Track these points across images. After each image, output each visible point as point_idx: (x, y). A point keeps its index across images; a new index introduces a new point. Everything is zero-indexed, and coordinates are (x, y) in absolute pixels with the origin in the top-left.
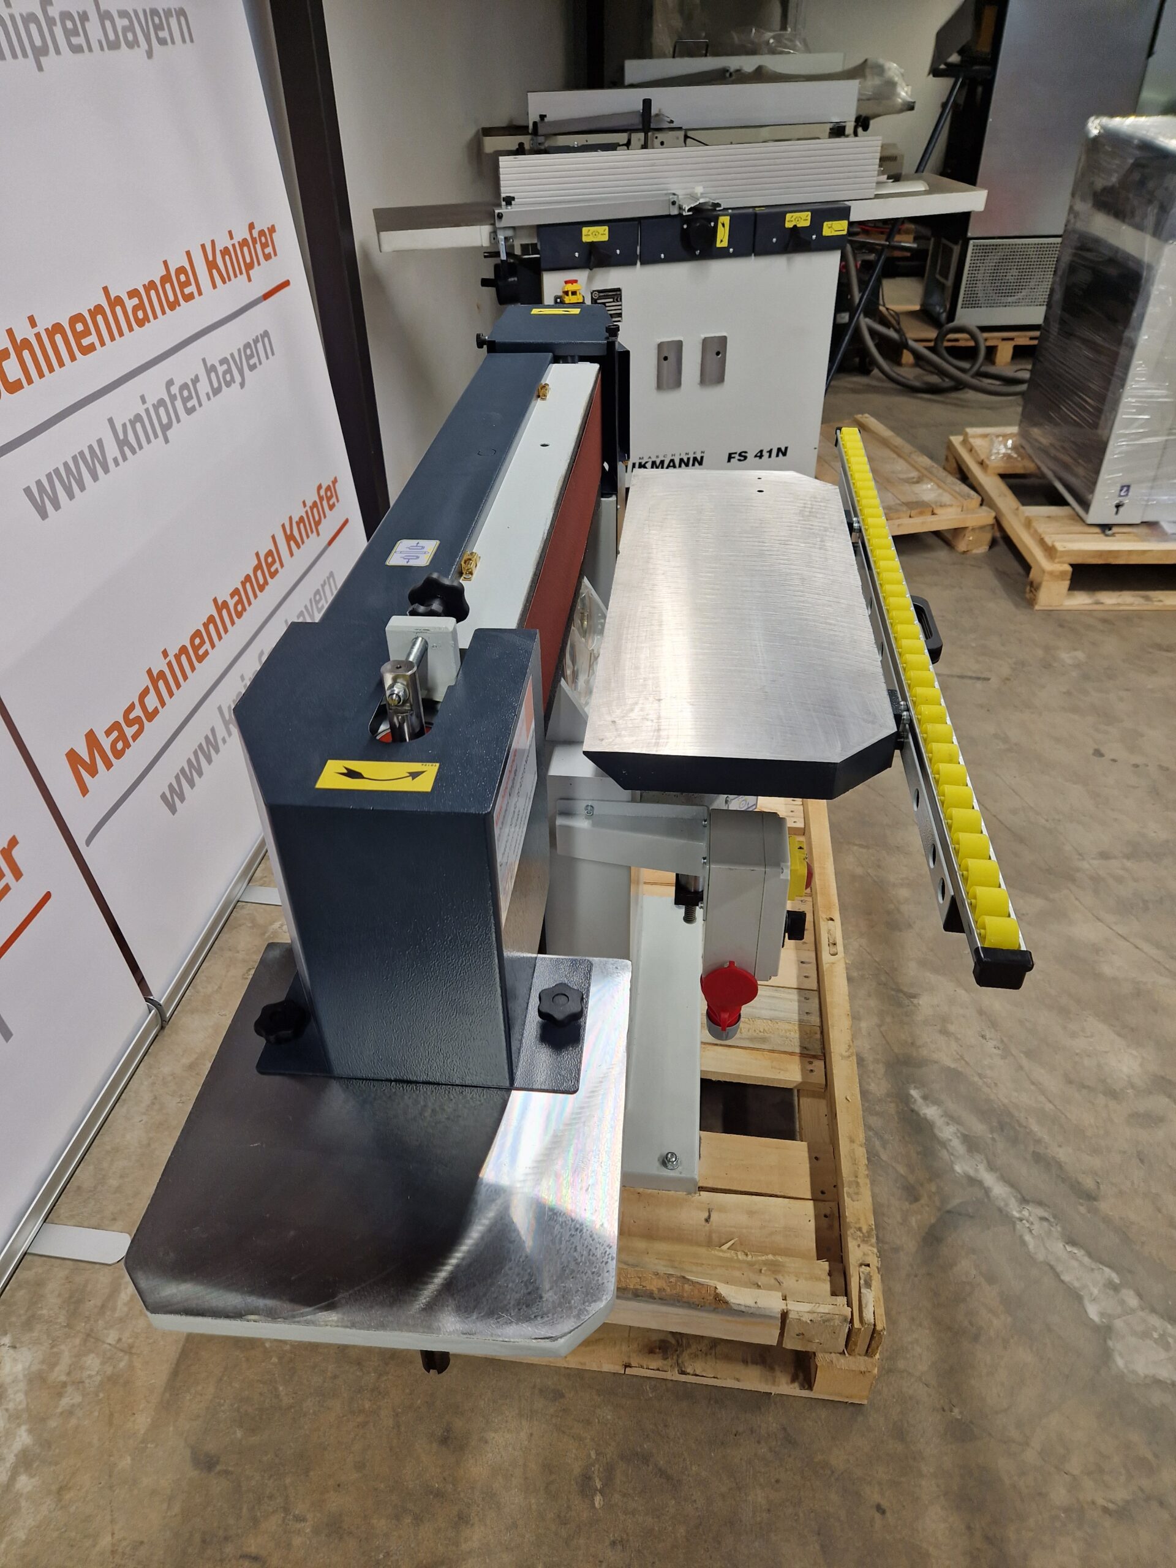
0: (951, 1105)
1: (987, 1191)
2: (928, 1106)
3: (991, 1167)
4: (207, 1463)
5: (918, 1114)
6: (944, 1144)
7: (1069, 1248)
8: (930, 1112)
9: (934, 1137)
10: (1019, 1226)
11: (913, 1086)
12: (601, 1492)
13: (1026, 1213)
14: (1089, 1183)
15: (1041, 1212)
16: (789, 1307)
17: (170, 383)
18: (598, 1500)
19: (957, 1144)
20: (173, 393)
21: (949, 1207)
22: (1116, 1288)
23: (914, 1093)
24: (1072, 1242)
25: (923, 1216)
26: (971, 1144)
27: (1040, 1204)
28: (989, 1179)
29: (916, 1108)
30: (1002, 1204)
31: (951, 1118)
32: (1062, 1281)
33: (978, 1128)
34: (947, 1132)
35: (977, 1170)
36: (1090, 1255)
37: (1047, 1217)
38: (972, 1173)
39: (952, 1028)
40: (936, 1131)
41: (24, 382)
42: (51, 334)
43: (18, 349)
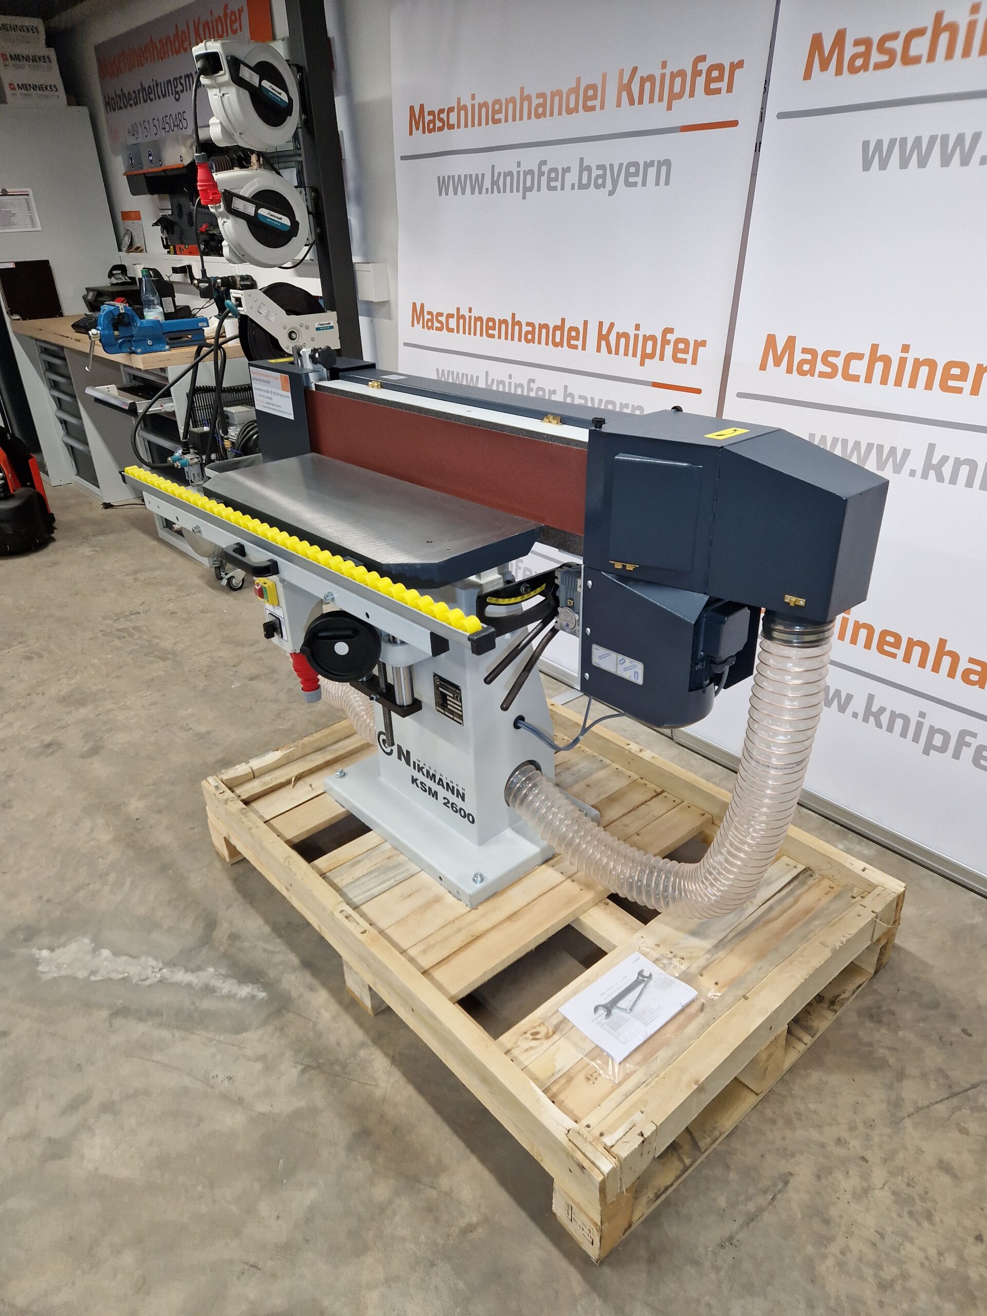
0: (232, 1005)
1: (187, 970)
2: (249, 993)
3: (189, 985)
5: (253, 983)
6: (226, 977)
7: (126, 974)
8: (245, 991)
9: (234, 977)
10: (161, 965)
11: (266, 999)
13: (158, 976)
14: (118, 1022)
15: (148, 982)
16: (247, 766)
19: (216, 983)
21: (207, 946)
22: (93, 973)
23: (262, 995)
24: (124, 979)
25: (221, 932)
26: (208, 990)
27: (150, 986)
28: (188, 978)
29: (255, 986)
30: (175, 970)
31: (230, 996)
32: (126, 955)
33: (207, 1004)
34: (228, 986)
35: (197, 977)
36: (110, 979)
37: (144, 982)
38: (200, 973)
39: (258, 1066)
40: (235, 981)
41: (862, 379)
42: (918, 364)
43: (874, 358)
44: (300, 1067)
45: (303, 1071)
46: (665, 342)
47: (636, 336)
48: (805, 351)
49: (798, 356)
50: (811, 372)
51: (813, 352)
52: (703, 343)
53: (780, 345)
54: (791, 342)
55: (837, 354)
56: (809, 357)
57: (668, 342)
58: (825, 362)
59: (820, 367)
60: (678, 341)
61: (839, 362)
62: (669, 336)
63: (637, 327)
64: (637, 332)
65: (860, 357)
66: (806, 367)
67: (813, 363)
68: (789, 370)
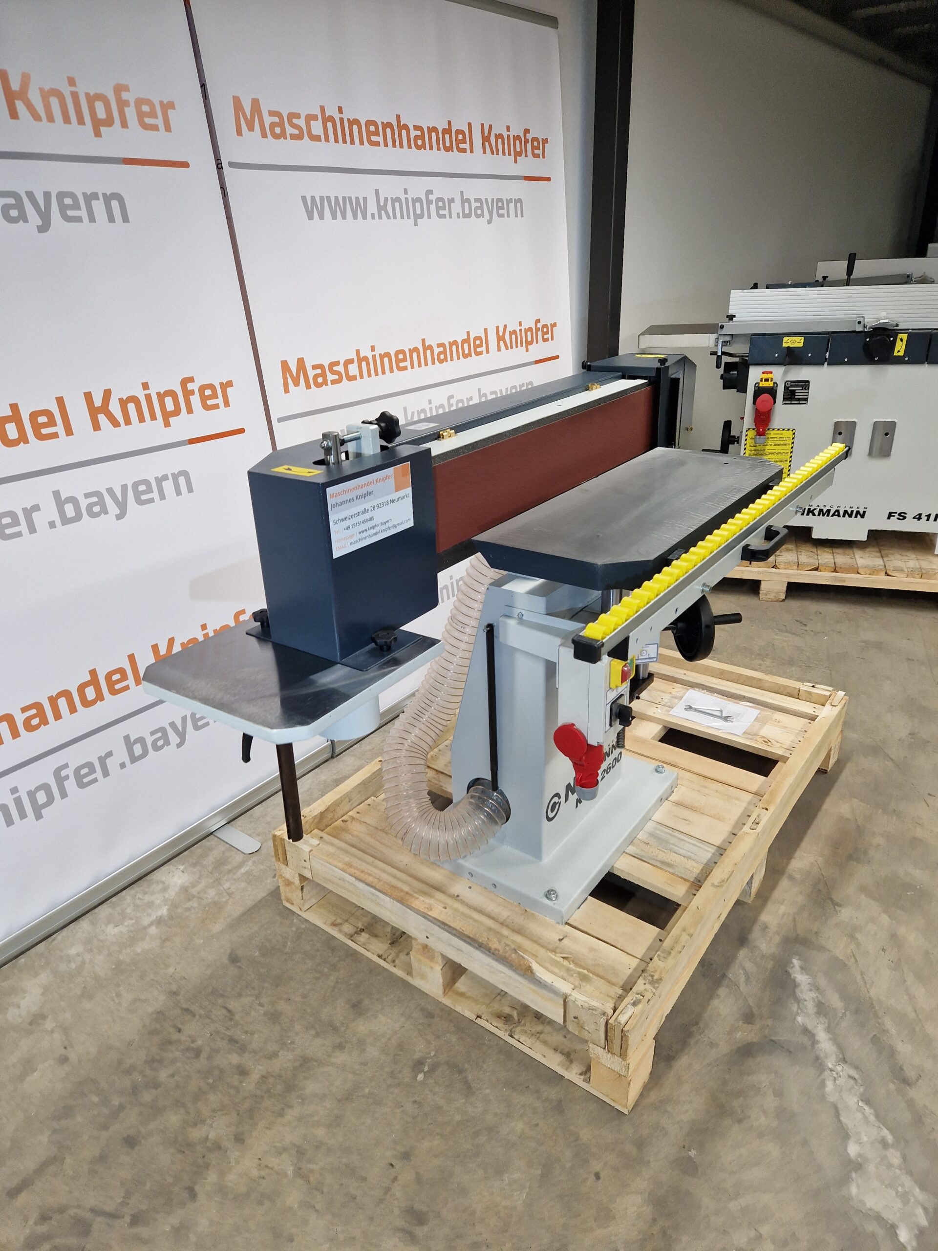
0: (822, 981)
1: (814, 1042)
2: (802, 973)
3: (829, 1030)
4: (234, 959)
5: (789, 974)
6: (798, 1001)
7: (861, 1104)
8: (801, 978)
9: (794, 994)
10: (827, 1073)
11: (797, 957)
12: (425, 1073)
13: (839, 1068)
14: (911, 1074)
15: (853, 1073)
16: (572, 994)
17: (451, 397)
18: (420, 1077)
19: (810, 1007)
20: (451, 403)
21: (773, 1038)
22: (884, 1144)
23: (796, 962)
24: (868, 1102)
25: (747, 1034)
26: (822, 1009)
27: (856, 1068)
28: (822, 1035)
29: (791, 971)
30: (822, 1055)
31: (816, 988)
32: (840, 1121)
33: (835, 1001)
34: (807, 995)
35: (815, 1027)
36: (877, 1116)
37: (856, 1078)
38: (810, 1027)
39: (858, 936)
40: (798, 991)
41: (358, 377)
42: (382, 357)
43: (360, 360)
44: (838, 908)
45: (840, 905)
46: (188, 394)
47: (148, 397)
48: (314, 367)
49: (311, 373)
50: (325, 382)
51: (320, 366)
52: (230, 384)
53: (294, 368)
54: (301, 362)
55: (337, 363)
56: (319, 371)
57: (192, 392)
58: (333, 372)
59: (330, 377)
60: (202, 388)
61: (340, 368)
62: (190, 386)
63: (145, 386)
64: (147, 392)
65: (351, 361)
66: (320, 380)
67: (323, 375)
68: (308, 387)
